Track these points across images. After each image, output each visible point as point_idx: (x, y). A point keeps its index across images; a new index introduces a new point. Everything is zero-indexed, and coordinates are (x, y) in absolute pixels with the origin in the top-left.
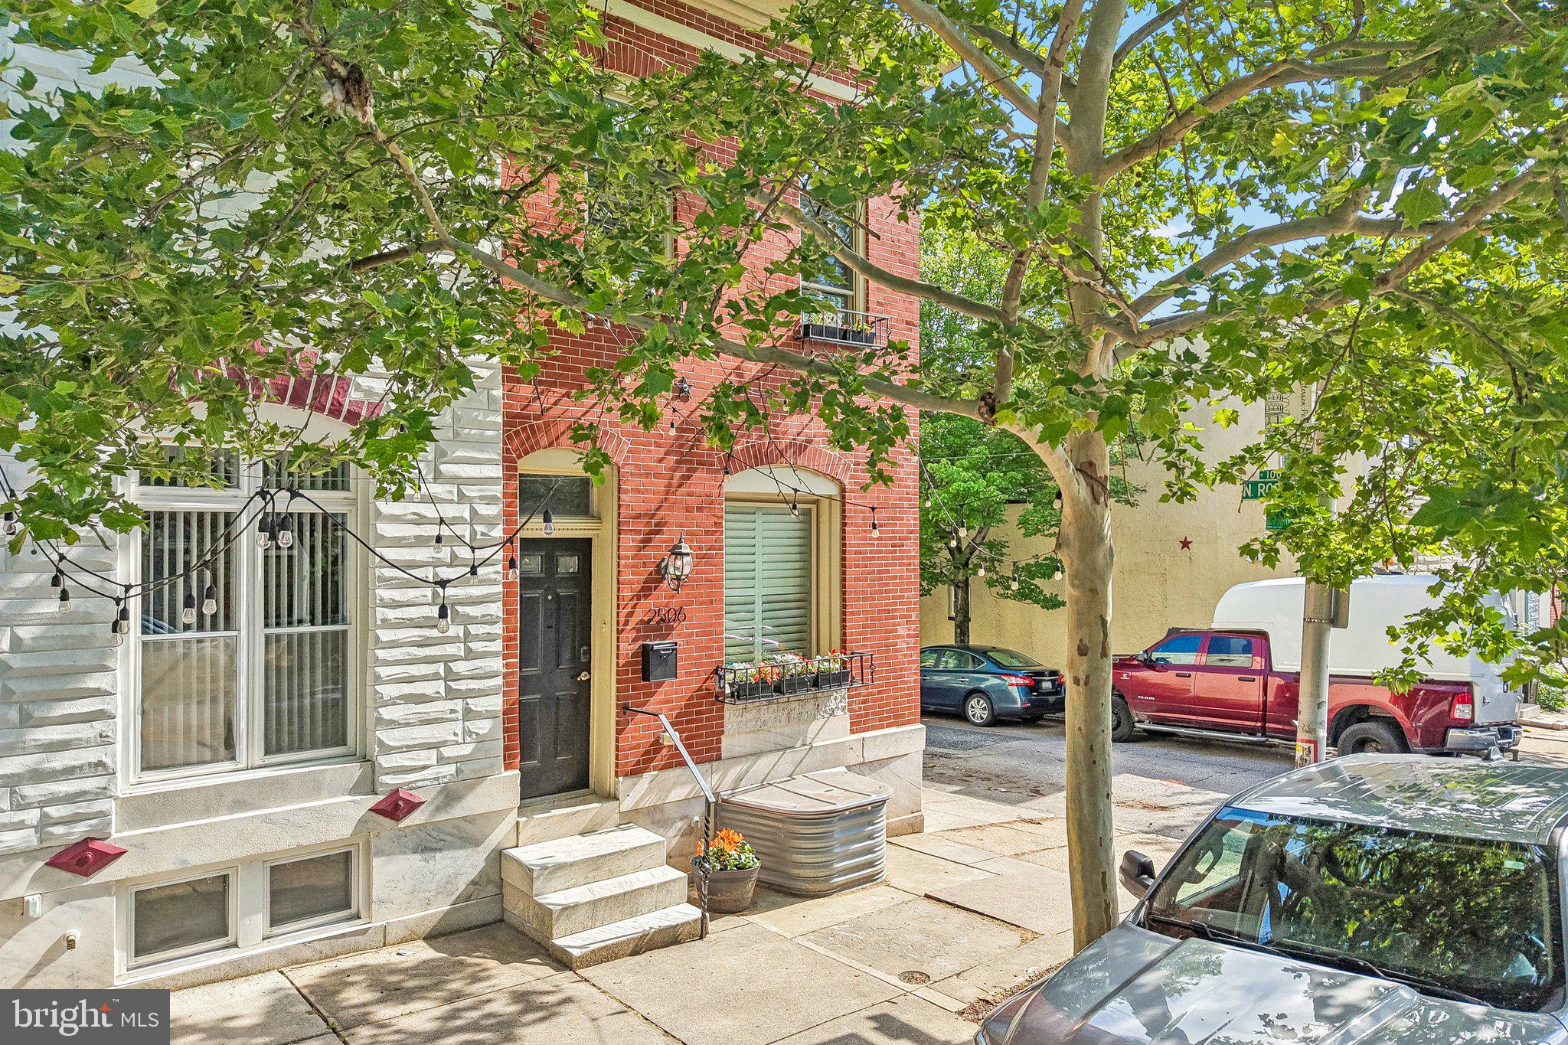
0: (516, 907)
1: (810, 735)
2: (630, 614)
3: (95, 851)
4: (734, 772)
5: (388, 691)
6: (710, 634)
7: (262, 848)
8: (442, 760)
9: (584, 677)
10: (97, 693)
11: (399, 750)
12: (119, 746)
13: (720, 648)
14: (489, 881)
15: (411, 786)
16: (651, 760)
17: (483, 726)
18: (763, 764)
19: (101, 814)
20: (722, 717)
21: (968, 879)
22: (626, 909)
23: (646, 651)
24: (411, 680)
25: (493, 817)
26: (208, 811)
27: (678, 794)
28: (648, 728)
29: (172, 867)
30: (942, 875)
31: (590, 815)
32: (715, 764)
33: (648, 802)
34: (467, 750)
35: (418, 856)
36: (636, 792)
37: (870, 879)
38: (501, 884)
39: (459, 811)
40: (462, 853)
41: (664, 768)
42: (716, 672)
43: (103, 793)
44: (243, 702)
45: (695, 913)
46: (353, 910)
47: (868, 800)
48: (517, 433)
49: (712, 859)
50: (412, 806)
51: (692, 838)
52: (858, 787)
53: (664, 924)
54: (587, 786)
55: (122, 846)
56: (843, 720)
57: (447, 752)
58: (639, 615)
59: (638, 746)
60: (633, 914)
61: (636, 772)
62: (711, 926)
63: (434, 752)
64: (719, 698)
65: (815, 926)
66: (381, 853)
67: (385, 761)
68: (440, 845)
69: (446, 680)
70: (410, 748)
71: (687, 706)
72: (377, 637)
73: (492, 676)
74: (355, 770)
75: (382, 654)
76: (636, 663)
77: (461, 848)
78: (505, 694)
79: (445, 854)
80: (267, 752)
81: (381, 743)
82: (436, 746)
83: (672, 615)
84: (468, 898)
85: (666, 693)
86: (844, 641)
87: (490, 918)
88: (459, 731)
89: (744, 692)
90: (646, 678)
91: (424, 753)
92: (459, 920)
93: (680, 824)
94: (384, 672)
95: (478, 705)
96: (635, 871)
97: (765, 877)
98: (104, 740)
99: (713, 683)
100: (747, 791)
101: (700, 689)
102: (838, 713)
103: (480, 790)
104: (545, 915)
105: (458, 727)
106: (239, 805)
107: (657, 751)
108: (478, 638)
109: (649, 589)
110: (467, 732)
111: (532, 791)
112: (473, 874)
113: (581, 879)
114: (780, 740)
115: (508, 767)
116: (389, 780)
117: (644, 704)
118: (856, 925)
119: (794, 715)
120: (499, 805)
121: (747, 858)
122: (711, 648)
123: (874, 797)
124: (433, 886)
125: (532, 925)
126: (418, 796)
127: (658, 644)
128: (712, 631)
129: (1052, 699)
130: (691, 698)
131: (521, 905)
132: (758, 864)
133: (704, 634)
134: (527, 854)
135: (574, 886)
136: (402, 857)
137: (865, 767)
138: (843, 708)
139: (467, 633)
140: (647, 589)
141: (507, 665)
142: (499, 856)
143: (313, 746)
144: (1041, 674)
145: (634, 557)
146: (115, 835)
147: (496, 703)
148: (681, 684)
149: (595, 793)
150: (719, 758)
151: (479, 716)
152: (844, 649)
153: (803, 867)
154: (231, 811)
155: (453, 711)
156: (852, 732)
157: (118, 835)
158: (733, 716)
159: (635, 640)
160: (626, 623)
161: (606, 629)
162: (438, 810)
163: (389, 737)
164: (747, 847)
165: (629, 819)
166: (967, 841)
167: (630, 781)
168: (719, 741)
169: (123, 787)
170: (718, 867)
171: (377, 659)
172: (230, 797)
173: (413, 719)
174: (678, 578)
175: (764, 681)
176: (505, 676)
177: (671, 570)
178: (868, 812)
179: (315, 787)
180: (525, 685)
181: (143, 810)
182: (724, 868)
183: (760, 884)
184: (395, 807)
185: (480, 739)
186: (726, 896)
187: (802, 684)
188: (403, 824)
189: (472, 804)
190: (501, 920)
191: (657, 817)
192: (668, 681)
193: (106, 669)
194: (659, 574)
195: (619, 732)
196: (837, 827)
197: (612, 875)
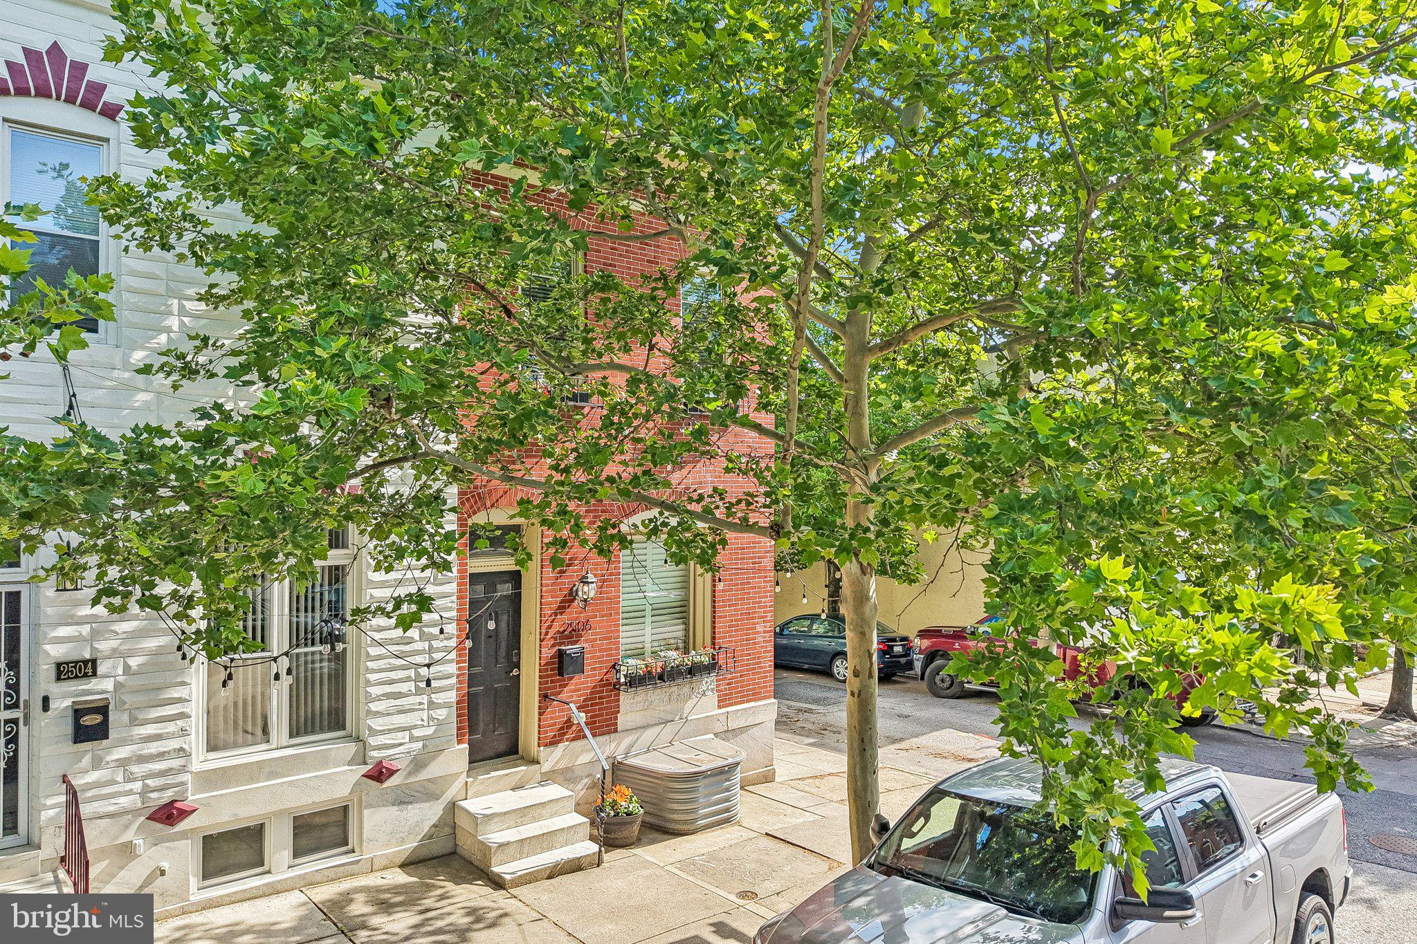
0: (465, 844)
1: (687, 711)
2: (550, 627)
3: (178, 809)
4: (626, 742)
5: (375, 691)
6: (609, 638)
7: (290, 805)
8: (413, 739)
9: (515, 672)
10: (180, 700)
11: (383, 732)
12: (193, 736)
13: (618, 648)
14: (445, 824)
15: (391, 758)
16: (564, 734)
17: (441, 714)
18: (649, 734)
19: (182, 784)
20: (618, 700)
21: (801, 820)
22: (545, 845)
23: (561, 654)
24: (391, 682)
25: (449, 779)
26: (252, 780)
27: (585, 758)
28: (563, 711)
29: (228, 819)
30: (782, 817)
31: (518, 777)
32: (613, 736)
33: (562, 765)
34: (429, 731)
35: (396, 808)
36: (552, 758)
37: (727, 821)
38: (454, 826)
39: (424, 775)
40: (427, 805)
41: (574, 739)
42: (614, 667)
43: (183, 769)
44: (275, 702)
45: (594, 848)
46: (350, 847)
47: (726, 762)
48: (468, 500)
49: (608, 809)
50: (392, 773)
51: (595, 790)
52: (721, 752)
53: (571, 856)
54: (517, 753)
55: (195, 805)
56: (712, 698)
57: (416, 733)
58: (557, 627)
59: (555, 724)
60: (549, 849)
61: (553, 743)
62: (606, 857)
63: (407, 733)
64: (616, 686)
65: (681, 857)
66: (369, 806)
67: (373, 741)
68: (411, 799)
69: (415, 681)
70: (390, 731)
71: (592, 693)
72: (368, 654)
73: (448, 677)
74: (352, 748)
75: (370, 665)
76: (553, 663)
77: (425, 801)
78: (458, 689)
79: (415, 805)
80: (291, 736)
81: (370, 728)
82: (409, 729)
83: (580, 626)
84: (431, 838)
85: (576, 684)
86: (714, 638)
87: (446, 851)
88: (425, 718)
89: (635, 681)
90: (561, 674)
91: (400, 734)
92: (424, 853)
93: (586, 780)
94: (372, 677)
95: (438, 698)
96: (551, 817)
97: (648, 819)
98: (184, 732)
99: (612, 677)
100: (636, 755)
101: (602, 680)
102: (709, 693)
103: (439, 759)
104: (486, 849)
105: (425, 715)
106: (273, 775)
107: (569, 727)
108: (438, 650)
109: (564, 607)
110: (430, 718)
111: (477, 758)
112: (434, 820)
113: (512, 823)
114: (663, 715)
115: (459, 742)
116: (375, 754)
117: (560, 693)
118: (712, 856)
119: (674, 697)
120: (455, 770)
121: (634, 807)
122: (610, 649)
123: (730, 761)
124: (406, 829)
125: (476, 858)
126: (395, 765)
127: (570, 649)
128: (611, 637)
129: (903, 660)
130: (595, 687)
131: (469, 842)
132: (642, 811)
133: (606, 638)
134: (473, 805)
135: (508, 828)
136: (385, 809)
137: (728, 734)
138: (712, 690)
139: (431, 647)
140: (562, 608)
141: (459, 669)
142: (453, 807)
143: (322, 731)
144: (894, 640)
145: (552, 584)
146: (191, 798)
147: (452, 696)
148: (588, 676)
149: (523, 758)
150: (616, 731)
151: (440, 706)
152: (714, 644)
153: (676, 814)
154: (268, 780)
155: (421, 704)
156: (719, 707)
157: (192, 798)
158: (626, 700)
159: (553, 646)
160: (547, 633)
161: (532, 638)
162: (409, 774)
163: (376, 724)
164: (635, 798)
165: (547, 778)
166: (807, 789)
167: (549, 749)
168: (616, 718)
169: (196, 766)
170: (612, 813)
171: (367, 668)
172: (267, 770)
173: (392, 710)
174: (585, 600)
175: (650, 673)
176: (458, 676)
177: (580, 593)
178: (725, 772)
179: (324, 760)
180: (472, 680)
181: (211, 779)
182: (617, 814)
183: (644, 825)
184: (379, 774)
185: (440, 724)
186: (618, 835)
187: (680, 674)
188: (388, 784)
189: (434, 770)
190: (454, 853)
191: (569, 776)
192: (577, 676)
193: (184, 684)
194: (572, 596)
195: (540, 714)
196: (701, 783)
197: (534, 820)
